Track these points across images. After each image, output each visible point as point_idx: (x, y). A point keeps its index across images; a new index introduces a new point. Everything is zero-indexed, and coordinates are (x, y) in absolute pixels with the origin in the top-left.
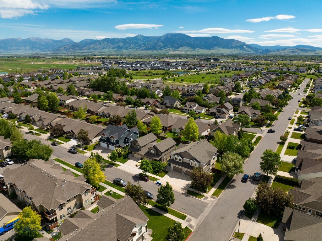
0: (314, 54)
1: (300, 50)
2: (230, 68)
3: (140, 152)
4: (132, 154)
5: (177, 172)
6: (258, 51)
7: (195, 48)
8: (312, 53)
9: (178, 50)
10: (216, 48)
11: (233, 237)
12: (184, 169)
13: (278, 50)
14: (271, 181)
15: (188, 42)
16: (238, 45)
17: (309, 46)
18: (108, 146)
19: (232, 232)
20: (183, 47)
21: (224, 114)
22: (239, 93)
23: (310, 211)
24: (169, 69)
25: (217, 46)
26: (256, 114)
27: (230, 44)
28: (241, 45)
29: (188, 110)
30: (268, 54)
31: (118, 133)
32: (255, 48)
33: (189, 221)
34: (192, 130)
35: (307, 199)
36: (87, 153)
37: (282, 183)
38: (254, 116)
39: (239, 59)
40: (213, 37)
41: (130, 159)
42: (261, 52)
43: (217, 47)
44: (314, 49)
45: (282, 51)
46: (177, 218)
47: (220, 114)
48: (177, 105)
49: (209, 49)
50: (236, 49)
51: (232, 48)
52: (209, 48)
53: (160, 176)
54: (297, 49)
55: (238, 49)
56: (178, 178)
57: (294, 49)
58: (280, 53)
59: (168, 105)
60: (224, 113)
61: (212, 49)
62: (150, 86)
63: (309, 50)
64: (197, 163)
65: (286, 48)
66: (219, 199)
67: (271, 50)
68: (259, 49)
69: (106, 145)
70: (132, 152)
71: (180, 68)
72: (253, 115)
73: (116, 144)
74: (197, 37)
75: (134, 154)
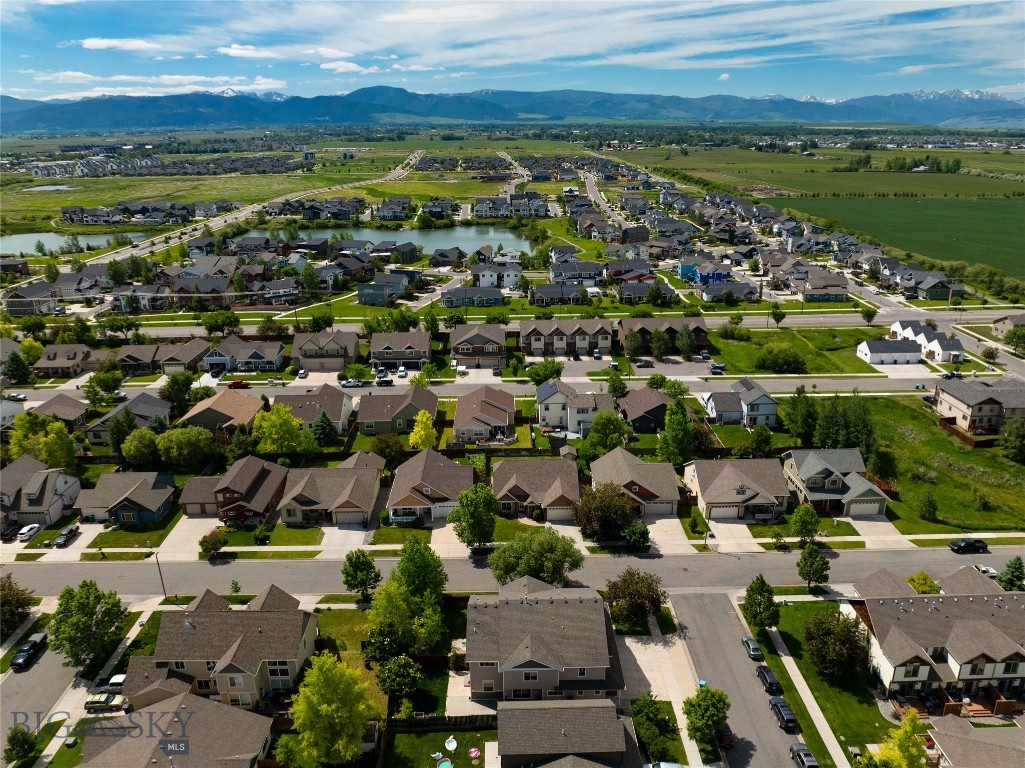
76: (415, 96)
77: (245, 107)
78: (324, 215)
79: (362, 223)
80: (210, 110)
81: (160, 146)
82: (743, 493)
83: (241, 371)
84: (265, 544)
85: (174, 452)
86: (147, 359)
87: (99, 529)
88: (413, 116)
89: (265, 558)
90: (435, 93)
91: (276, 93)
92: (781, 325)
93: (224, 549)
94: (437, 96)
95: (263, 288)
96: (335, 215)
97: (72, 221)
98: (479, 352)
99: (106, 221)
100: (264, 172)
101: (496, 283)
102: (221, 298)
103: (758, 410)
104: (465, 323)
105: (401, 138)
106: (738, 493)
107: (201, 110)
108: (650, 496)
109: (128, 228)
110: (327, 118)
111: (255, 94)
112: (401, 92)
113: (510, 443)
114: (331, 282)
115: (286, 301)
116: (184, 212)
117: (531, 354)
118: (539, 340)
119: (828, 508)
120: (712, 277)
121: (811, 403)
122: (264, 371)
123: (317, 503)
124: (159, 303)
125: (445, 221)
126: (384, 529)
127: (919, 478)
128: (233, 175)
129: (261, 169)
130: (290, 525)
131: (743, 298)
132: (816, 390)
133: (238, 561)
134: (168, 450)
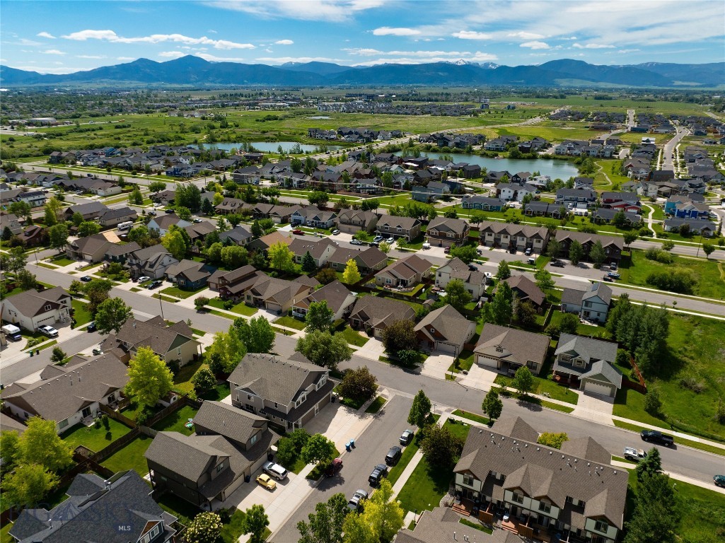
19: (447, 382)
76: (592, 66)
77: (469, 72)
78: (451, 144)
79: (473, 151)
80: (446, 74)
81: (400, 95)
82: (501, 351)
83: (308, 226)
84: (227, 310)
85: (227, 257)
86: (265, 212)
87: (170, 285)
88: (585, 81)
89: (221, 315)
90: (608, 65)
91: (492, 63)
92: (710, 257)
93: (206, 306)
94: (609, 67)
95: (357, 182)
96: (457, 145)
97: (311, 136)
98: (443, 236)
99: (327, 138)
100: (445, 115)
101: (512, 197)
102: (334, 185)
103: (591, 307)
104: (457, 218)
105: (562, 97)
106: (497, 350)
107: (440, 73)
108: (440, 338)
109: (336, 143)
110: (522, 81)
111: (478, 64)
112: (581, 64)
113: (404, 292)
114: (403, 184)
115: (369, 192)
116: (369, 136)
117: (484, 244)
118: (491, 235)
119: (569, 380)
120: (689, 214)
121: (628, 307)
122: (319, 228)
123: (260, 295)
124: (302, 184)
125: (530, 154)
126: (287, 318)
127: (686, 385)
128: (427, 116)
129: (444, 113)
130: (247, 304)
131: (700, 232)
132: (676, 306)
133: (210, 314)
134: (224, 255)
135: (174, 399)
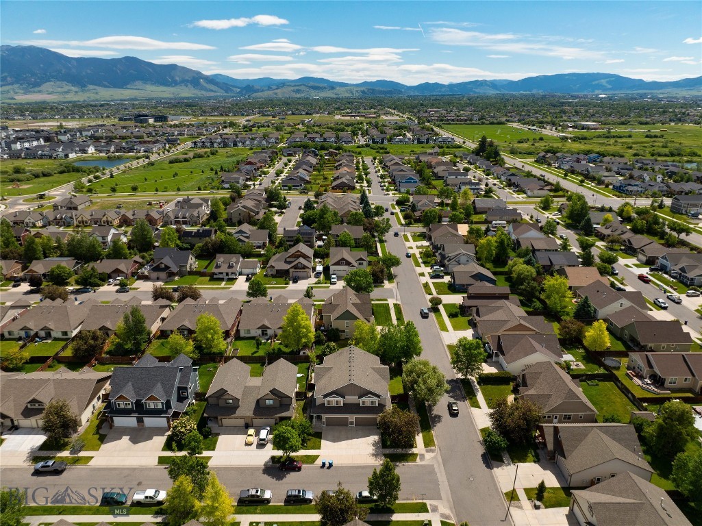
0: (335, 96)
1: (309, 87)
2: (212, 144)
3: (239, 413)
4: (220, 422)
5: (337, 427)
6: (232, 90)
7: (85, 86)
8: (329, 94)
9: (40, 92)
10: (139, 84)
11: (508, 503)
12: (352, 418)
13: (269, 88)
14: (475, 386)
15: (64, 70)
16: (187, 78)
17: (322, 80)
18: (140, 421)
19: (500, 496)
20: (52, 83)
21: (306, 270)
22: (284, 210)
23: (556, 418)
24: (67, 156)
25: (138, 79)
26: (363, 260)
27: (167, 74)
28: (194, 77)
29: (225, 274)
30: (254, 95)
31: (159, 384)
32: (224, 83)
33: (435, 509)
34: (304, 330)
35: (550, 402)
36: (92, 457)
37: (492, 385)
38: (360, 264)
39: (208, 114)
40: (127, 59)
41: (218, 434)
42: (237, 93)
43: (140, 82)
44: (332, 85)
45: (277, 89)
46: (416, 514)
47: (298, 270)
48: (191, 265)
49: (123, 88)
50: (184, 87)
51: (175, 83)
52: (121, 83)
53: (313, 448)
54: (303, 85)
55: (189, 85)
56: (347, 439)
57: (298, 86)
58: (276, 94)
59: (175, 269)
60: (305, 267)
61: (128, 86)
62: (71, 218)
63: (325, 88)
64: (375, 399)
65: (283, 84)
66: (440, 450)
67: (257, 87)
68: (234, 86)
69: (134, 420)
70: (219, 418)
71: (91, 150)
72: (358, 262)
73: (166, 412)
74: (84, 58)
75: (223, 420)
84: (449, 317)
87: (448, 280)
135: (304, 353)
